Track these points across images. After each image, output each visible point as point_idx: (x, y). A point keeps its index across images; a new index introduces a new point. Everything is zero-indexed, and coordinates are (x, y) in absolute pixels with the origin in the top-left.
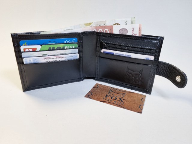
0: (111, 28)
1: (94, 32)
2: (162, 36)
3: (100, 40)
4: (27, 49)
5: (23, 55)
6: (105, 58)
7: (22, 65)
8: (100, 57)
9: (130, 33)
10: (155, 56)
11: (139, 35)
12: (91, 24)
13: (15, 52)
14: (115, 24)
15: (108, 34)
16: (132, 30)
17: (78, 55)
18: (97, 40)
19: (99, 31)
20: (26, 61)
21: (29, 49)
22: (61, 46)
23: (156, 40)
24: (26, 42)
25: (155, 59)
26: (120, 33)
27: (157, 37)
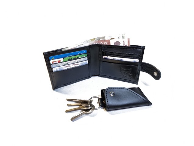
0: (109, 41)
1: (97, 44)
2: (144, 46)
3: (101, 50)
4: (54, 62)
5: (52, 66)
6: (106, 62)
7: (51, 73)
8: (102, 61)
9: (122, 44)
10: (139, 59)
11: (128, 45)
12: (94, 39)
13: (47, 64)
14: (111, 39)
15: (106, 45)
16: (123, 42)
17: (88, 61)
18: (99, 50)
19: (100, 44)
20: (54, 70)
21: (55, 62)
22: (76, 57)
23: (140, 48)
24: (53, 57)
25: (139, 61)
26: (116, 45)
27: (141, 46)
